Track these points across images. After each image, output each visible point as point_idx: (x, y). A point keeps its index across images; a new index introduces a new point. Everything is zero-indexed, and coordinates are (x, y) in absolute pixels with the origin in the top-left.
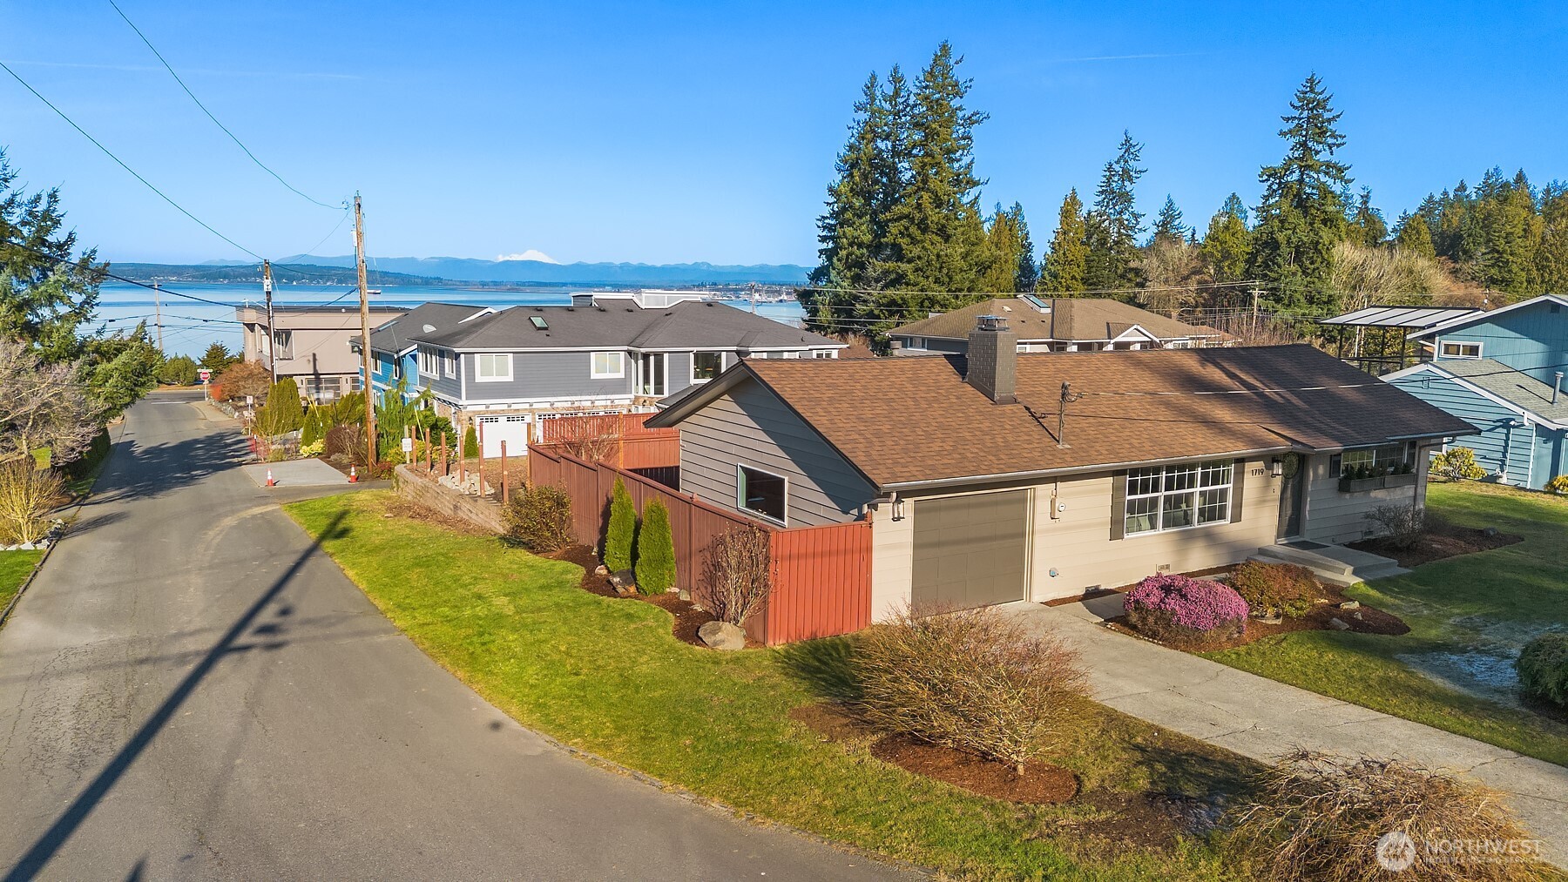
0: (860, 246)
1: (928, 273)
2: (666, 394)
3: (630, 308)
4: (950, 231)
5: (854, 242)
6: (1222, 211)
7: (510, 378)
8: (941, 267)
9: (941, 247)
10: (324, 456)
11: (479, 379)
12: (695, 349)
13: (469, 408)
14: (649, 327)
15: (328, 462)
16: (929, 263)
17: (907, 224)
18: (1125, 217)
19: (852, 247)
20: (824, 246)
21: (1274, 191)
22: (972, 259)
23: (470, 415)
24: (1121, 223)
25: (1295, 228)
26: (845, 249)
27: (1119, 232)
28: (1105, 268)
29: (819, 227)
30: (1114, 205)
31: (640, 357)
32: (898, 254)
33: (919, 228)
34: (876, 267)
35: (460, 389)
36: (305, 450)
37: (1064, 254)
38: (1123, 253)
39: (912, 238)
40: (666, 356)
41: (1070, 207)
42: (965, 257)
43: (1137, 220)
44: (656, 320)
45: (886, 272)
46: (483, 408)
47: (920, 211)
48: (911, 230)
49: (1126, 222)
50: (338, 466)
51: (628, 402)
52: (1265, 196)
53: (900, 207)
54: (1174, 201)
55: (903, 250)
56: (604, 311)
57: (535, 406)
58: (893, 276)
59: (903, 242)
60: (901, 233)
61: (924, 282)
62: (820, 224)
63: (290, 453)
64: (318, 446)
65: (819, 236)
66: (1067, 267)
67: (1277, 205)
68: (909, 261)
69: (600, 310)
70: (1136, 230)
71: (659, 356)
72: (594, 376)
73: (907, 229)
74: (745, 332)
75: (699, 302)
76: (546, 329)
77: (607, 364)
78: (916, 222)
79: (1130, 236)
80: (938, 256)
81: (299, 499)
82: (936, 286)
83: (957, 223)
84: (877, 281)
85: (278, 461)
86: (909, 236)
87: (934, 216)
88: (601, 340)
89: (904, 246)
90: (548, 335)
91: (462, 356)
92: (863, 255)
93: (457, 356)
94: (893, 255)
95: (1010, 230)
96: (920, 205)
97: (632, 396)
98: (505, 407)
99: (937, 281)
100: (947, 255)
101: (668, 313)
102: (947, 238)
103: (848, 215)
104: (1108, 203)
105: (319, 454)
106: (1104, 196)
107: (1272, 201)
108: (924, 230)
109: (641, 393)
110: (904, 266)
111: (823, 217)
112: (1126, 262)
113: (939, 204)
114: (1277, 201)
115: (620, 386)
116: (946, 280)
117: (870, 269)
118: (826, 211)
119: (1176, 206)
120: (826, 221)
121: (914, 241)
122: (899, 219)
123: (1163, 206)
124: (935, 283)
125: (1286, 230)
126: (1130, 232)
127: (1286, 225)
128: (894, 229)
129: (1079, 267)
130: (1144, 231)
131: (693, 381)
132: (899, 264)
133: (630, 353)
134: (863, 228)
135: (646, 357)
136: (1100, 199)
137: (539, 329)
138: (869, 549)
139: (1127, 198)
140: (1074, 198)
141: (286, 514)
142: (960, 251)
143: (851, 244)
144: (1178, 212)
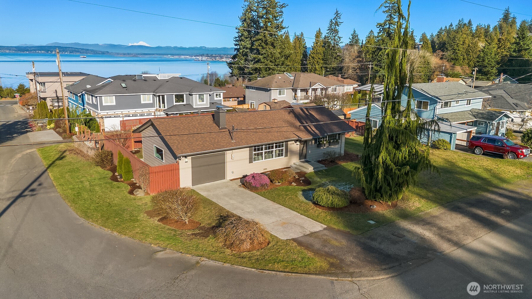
0: (247, 48)
1: (268, 59)
2: (166, 108)
3: (155, 79)
4: (275, 45)
5: (244, 47)
6: (368, 36)
7: (114, 104)
8: (272, 57)
9: (272, 50)
10: (54, 129)
11: (104, 104)
12: (175, 94)
13: (101, 114)
14: (160, 86)
15: (56, 131)
16: (268, 56)
17: (261, 42)
18: (336, 38)
19: (244, 49)
20: (236, 47)
21: (381, 31)
22: (283, 54)
23: (102, 116)
24: (335, 40)
25: (387, 44)
26: (242, 49)
27: (334, 43)
28: (329, 55)
29: (234, 41)
30: (333, 34)
31: (157, 96)
32: (258, 53)
33: (265, 44)
34: (251, 56)
35: (98, 108)
36: (48, 127)
37: (316, 50)
38: (335, 50)
39: (263, 47)
40: (165, 96)
41: (318, 34)
42: (280, 53)
43: (340, 39)
44: (163, 83)
45: (255, 58)
46: (106, 113)
47: (265, 38)
48: (262, 44)
49: (336, 40)
50: (58, 133)
51: (154, 110)
52: (378, 33)
53: (258, 36)
54: (356, 31)
55: (260, 51)
56: (146, 80)
57: (123, 112)
58: (257, 60)
59: (260, 48)
60: (259, 45)
61: (266, 62)
62: (235, 39)
63: (43, 128)
64: (52, 125)
65: (234, 44)
66: (317, 55)
67: (382, 36)
68: (262, 55)
69: (145, 81)
70: (340, 43)
71: (163, 96)
72: (142, 102)
73: (261, 44)
74: (192, 87)
75: (178, 77)
76: (126, 87)
77: (146, 98)
78: (264, 41)
79: (338, 44)
80: (271, 53)
81: (43, 146)
82: (270, 63)
83: (277, 42)
84: (252, 61)
85: (39, 131)
86: (262, 46)
87: (269, 39)
88: (144, 91)
89: (260, 50)
90: (126, 90)
91: (98, 97)
92: (247, 52)
93: (97, 97)
94: (257, 53)
95: (299, 42)
96: (265, 36)
97: (155, 108)
98: (113, 113)
99: (271, 61)
100: (274, 53)
101: (167, 81)
102: (274, 47)
103: (243, 38)
104: (331, 33)
105: (53, 128)
106: (329, 31)
107: (380, 34)
108: (267, 44)
109: (158, 107)
110: (260, 56)
111: (235, 37)
112: (336, 53)
113: (271, 35)
114: (381, 35)
115: (151, 105)
116: (274, 61)
117: (249, 57)
118: (237, 35)
119: (356, 33)
120: (237, 39)
121: (263, 48)
122: (259, 40)
123: (352, 33)
124: (270, 62)
125: (384, 44)
126: (338, 43)
127: (384, 43)
128: (256, 44)
129: (321, 55)
130: (342, 43)
131: (175, 104)
132: (259, 55)
133: (154, 95)
134: (248, 42)
135: (159, 96)
136: (328, 32)
137: (124, 87)
138: (179, 169)
139: (337, 32)
140: (320, 31)
141: (37, 153)
142: (278, 51)
143: (244, 48)
144: (357, 35)
